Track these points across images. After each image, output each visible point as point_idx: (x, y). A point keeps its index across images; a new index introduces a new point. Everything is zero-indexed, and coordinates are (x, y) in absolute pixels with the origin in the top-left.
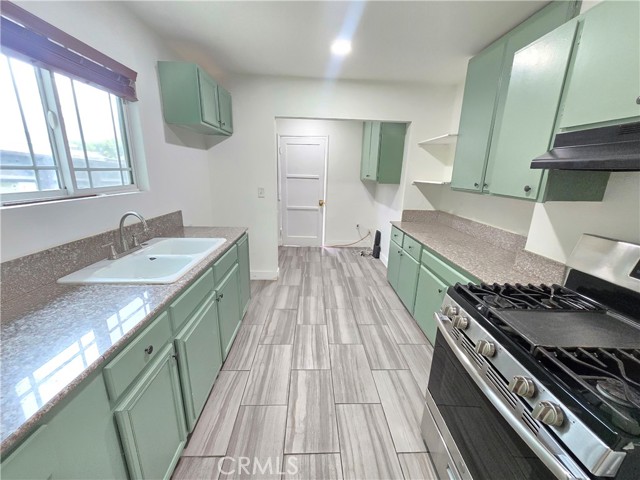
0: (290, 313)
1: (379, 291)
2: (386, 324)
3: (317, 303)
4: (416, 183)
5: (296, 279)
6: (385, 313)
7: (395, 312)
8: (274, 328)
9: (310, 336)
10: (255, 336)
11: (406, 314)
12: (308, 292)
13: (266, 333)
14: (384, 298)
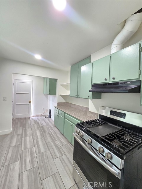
1: (52, 129)
2: (56, 140)
3: (30, 139)
4: (60, 95)
5: (20, 131)
6: (55, 136)
7: (58, 135)
8: (10, 156)
11: (61, 135)
12: (26, 135)
13: (6, 160)
14: (54, 131)
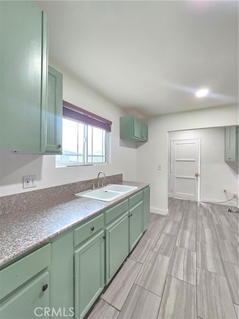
0: (172, 237)
3: (191, 236)
5: (179, 218)
8: (161, 244)
9: (183, 257)
10: (149, 245)
12: (185, 228)
13: (156, 245)
